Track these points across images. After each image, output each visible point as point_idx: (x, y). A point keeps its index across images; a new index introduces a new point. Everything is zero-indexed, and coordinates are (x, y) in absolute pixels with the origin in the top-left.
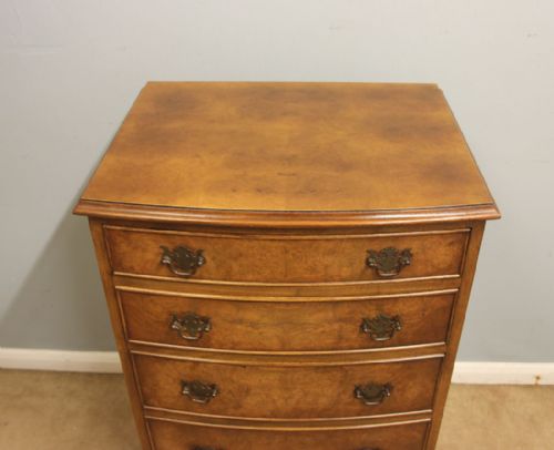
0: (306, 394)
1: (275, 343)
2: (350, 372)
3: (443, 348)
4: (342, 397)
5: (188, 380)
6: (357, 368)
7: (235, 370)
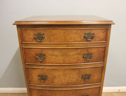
0: (70, 78)
1: (62, 61)
2: (81, 70)
3: (103, 64)
4: (79, 78)
5: (40, 75)
6: (82, 69)
7: (52, 71)
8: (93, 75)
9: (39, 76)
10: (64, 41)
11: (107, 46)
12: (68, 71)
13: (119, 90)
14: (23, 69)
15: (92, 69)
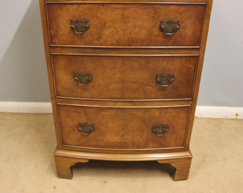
2: (158, 10)
8: (183, 25)
9: (71, 22)
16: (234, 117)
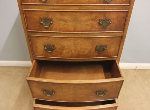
0: (81, 49)
3: (122, 33)
4: (92, 50)
5: (46, 44)
6: (97, 39)
7: (60, 39)
8: (109, 47)
9: (45, 46)
10: (76, 1)
11: (130, 10)
12: (79, 40)
13: (136, 67)
14: (26, 37)
15: (109, 39)
16: (135, 68)
